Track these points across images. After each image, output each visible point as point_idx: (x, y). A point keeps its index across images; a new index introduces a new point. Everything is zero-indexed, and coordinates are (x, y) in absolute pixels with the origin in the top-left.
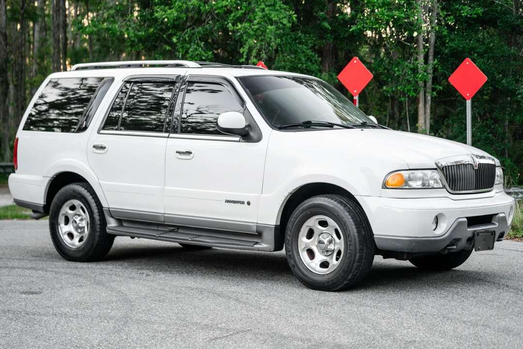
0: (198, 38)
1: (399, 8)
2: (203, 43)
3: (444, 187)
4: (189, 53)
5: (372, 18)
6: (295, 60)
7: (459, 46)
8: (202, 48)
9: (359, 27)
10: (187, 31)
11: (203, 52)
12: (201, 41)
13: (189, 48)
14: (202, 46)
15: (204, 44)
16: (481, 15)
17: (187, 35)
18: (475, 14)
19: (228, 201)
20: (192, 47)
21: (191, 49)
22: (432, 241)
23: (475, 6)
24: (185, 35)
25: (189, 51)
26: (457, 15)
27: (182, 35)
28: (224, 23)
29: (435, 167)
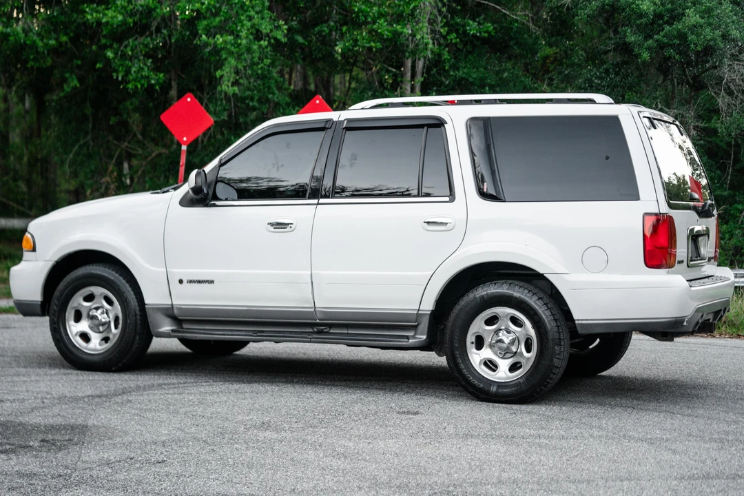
0: (143, 53)
1: (399, 21)
2: (150, 60)
4: (131, 74)
5: (364, 34)
6: (264, 88)
7: (470, 76)
8: (148, 68)
9: (347, 45)
10: (129, 42)
11: (152, 73)
12: (148, 58)
13: (130, 68)
14: (149, 64)
15: (151, 62)
16: (493, 34)
17: (129, 49)
18: (485, 32)
20: (136, 65)
21: (133, 69)
23: (482, 22)
24: (126, 46)
25: (132, 72)
26: (460, 32)
27: (122, 48)
28: (185, 34)
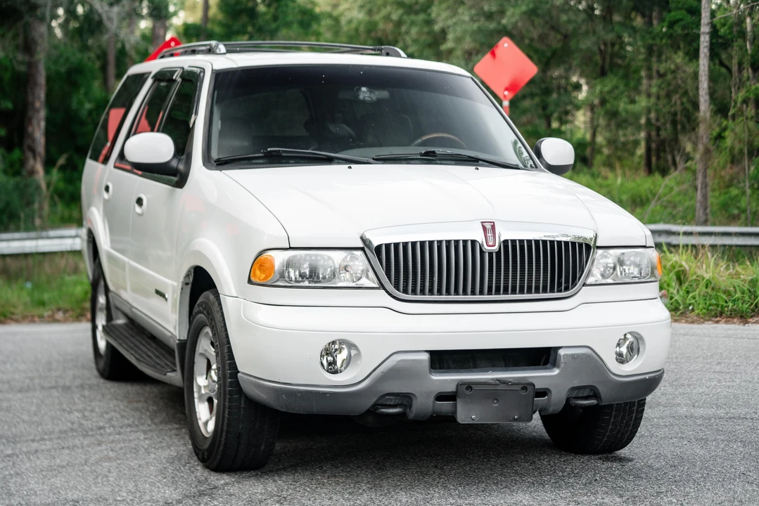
3: (382, 286)
19: (158, 292)
22: (324, 394)
29: (361, 245)
